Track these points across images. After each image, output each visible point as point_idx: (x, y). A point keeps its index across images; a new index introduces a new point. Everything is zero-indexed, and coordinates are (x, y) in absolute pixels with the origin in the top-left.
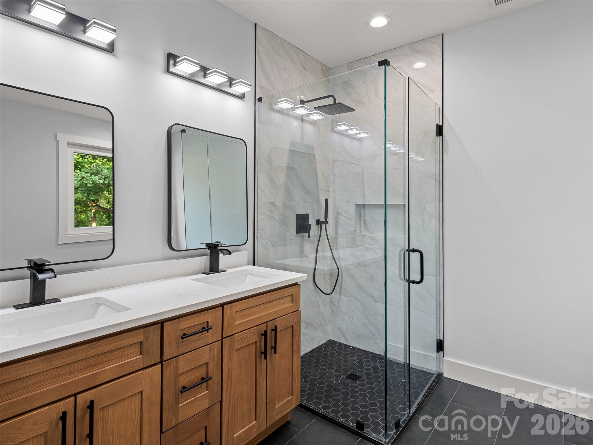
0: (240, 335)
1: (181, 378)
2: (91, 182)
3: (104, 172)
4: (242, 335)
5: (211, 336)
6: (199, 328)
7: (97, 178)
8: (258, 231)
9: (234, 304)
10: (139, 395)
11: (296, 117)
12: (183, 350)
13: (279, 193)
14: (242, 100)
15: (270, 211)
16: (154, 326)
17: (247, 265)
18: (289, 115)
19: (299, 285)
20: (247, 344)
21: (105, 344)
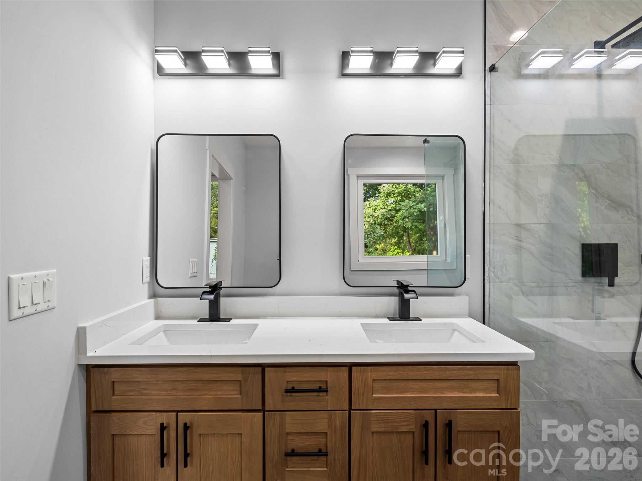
0: (382, 414)
1: (290, 438)
2: (417, 211)
3: (429, 199)
4: (385, 415)
5: (329, 401)
6: (316, 386)
7: (423, 205)
8: (492, 269)
9: (369, 367)
10: (238, 437)
11: (582, 76)
12: (290, 405)
13: (538, 209)
14: (460, 78)
15: (517, 238)
16: (254, 368)
17: (468, 317)
18: (561, 77)
19: (518, 366)
20: (395, 430)
21: (203, 372)
